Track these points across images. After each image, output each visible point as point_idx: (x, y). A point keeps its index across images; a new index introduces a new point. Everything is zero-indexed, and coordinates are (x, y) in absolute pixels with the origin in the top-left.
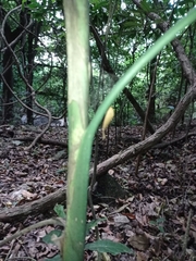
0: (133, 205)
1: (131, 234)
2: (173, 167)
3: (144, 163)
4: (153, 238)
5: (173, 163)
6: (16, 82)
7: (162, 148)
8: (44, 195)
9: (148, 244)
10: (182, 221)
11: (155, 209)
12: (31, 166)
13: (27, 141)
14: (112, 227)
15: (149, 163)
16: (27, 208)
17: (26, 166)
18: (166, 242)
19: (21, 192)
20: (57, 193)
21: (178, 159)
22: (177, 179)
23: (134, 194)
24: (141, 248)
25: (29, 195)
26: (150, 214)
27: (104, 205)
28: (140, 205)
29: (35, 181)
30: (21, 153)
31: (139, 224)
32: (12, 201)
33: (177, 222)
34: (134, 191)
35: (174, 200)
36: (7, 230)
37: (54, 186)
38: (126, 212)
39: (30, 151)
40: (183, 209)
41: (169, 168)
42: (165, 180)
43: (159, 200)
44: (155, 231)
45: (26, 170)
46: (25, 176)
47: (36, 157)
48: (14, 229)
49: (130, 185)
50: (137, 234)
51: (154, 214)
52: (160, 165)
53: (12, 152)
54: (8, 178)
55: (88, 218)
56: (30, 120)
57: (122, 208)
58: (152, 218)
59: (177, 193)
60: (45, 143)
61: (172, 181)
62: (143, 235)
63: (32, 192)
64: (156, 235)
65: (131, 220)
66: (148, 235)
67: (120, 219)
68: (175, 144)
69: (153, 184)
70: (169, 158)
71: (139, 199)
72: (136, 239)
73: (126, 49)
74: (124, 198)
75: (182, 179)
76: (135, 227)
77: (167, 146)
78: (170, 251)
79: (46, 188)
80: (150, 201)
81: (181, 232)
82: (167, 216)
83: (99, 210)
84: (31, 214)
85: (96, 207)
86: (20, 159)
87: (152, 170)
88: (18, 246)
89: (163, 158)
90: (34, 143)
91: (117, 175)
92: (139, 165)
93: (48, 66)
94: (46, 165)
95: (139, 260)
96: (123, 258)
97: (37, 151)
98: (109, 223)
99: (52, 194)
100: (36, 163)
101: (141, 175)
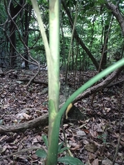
0: (89, 125)
1: (86, 142)
2: (115, 101)
3: (97, 97)
4: (99, 145)
5: (116, 98)
6: (17, 40)
7: (109, 88)
8: (36, 117)
9: (96, 148)
10: (118, 135)
11: (102, 128)
12: (28, 97)
13: (25, 81)
14: (75, 138)
15: (100, 97)
16: (26, 124)
17: (25, 98)
18: (107, 148)
19: (23, 114)
20: (43, 117)
21: (119, 95)
22: (117, 108)
23: (90, 117)
24: (92, 151)
25: (27, 116)
26: (98, 130)
27: (71, 124)
28: (93, 125)
29: (31, 107)
30: (22, 89)
31: (91, 137)
32: (18, 119)
33: (114, 136)
34: (90, 115)
35: (114, 122)
36: (15, 137)
37: (42, 111)
38: (84, 129)
39: (27, 88)
40: (119, 128)
41: (113, 101)
42: (109, 109)
43: (105, 122)
44: (100, 141)
45: (25, 101)
46: (24, 104)
47: (31, 92)
48: (19, 136)
49: (87, 112)
50: (90, 143)
51: (101, 131)
52: (107, 98)
53: (16, 88)
54: (15, 105)
55: (61, 131)
56: (27, 67)
57: (82, 126)
58: (100, 133)
59: (116, 118)
60: (36, 83)
61: (114, 110)
62: (93, 144)
63: (29, 114)
64: (101, 144)
65: (87, 134)
66: (96, 143)
67: (80, 133)
68: (117, 85)
69: (101, 112)
70: (113, 94)
71: (92, 120)
72: (89, 145)
74: (83, 120)
75: (120, 109)
76: (89, 138)
77: (112, 86)
78: (109, 154)
79: (37, 112)
80: (99, 122)
81: (116, 142)
82: (109, 132)
83: (68, 127)
84: (28, 128)
85: (66, 125)
86: (21, 93)
87: (102, 102)
88: (22, 146)
89: (109, 94)
90: (29, 83)
91: (79, 105)
92: (93, 98)
93: (38, 30)
94: (37, 97)
95: (90, 158)
96: (81, 157)
97: (32, 88)
98: (74, 135)
99: (40, 117)
100: (31, 95)
101: (95, 105)
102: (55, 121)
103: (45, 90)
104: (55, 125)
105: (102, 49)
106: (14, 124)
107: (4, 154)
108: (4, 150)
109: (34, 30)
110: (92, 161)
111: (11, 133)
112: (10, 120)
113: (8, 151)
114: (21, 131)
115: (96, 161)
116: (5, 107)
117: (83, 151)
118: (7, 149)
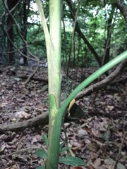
0: (91, 124)
1: (88, 142)
2: (119, 98)
3: (99, 95)
4: (101, 144)
5: (119, 95)
6: (16, 35)
7: (112, 85)
8: (35, 115)
9: (98, 148)
10: (120, 134)
11: (104, 127)
12: (27, 95)
13: (24, 78)
14: (77, 137)
15: (103, 95)
16: (25, 123)
17: (24, 96)
18: (110, 147)
19: (21, 113)
20: (43, 115)
21: (122, 93)
22: (120, 106)
23: (92, 116)
24: (94, 150)
25: (26, 115)
26: (101, 129)
27: (72, 123)
28: (95, 123)
29: (30, 106)
30: (20, 87)
31: (94, 136)
32: (16, 118)
33: (117, 135)
34: (92, 114)
35: (117, 121)
36: (14, 136)
37: (42, 110)
38: (86, 128)
39: (26, 85)
40: (122, 127)
41: (116, 99)
42: (112, 107)
43: (108, 120)
44: (103, 140)
45: (24, 98)
46: (23, 102)
47: (30, 90)
48: (18, 136)
49: (89, 110)
50: (92, 142)
51: (104, 129)
52: (110, 96)
53: (14, 86)
54: (13, 103)
55: (62, 131)
56: (25, 63)
57: (83, 125)
58: (102, 132)
59: (119, 116)
60: (35, 80)
61: (117, 108)
62: (96, 143)
63: (28, 112)
64: (103, 143)
65: (89, 133)
66: (99, 143)
67: (82, 132)
68: (121, 82)
69: (104, 110)
70: (116, 92)
71: (94, 119)
72: (91, 145)
74: (85, 118)
75: (123, 107)
76: (91, 137)
77: (115, 84)
78: (111, 153)
79: (37, 111)
80: (102, 121)
81: (119, 142)
82: (112, 131)
83: (69, 126)
84: (28, 127)
85: (68, 124)
86: (20, 91)
87: (104, 100)
88: (21, 146)
89: (112, 92)
90: (28, 80)
91: (81, 103)
92: (96, 96)
93: (37, 24)
94: (36, 95)
95: (92, 157)
96: (83, 156)
97: (30, 85)
98: (75, 134)
99: (40, 116)
100: (30, 93)
101: (97, 103)
102: (56, 118)
103: (44, 88)
104: (55, 123)
105: (105, 44)
106: (13, 123)
107: (2, 153)
108: (3, 149)
109: (33, 24)
110: (94, 160)
111: (9, 132)
112: (8, 119)
113: (6, 150)
114: (19, 131)
115: (98, 161)
116: (3, 105)
117: (84, 150)
118: (6, 148)
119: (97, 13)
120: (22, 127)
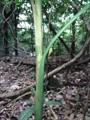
0: (65, 91)
2: (84, 74)
3: (70, 72)
4: (74, 104)
5: (84, 72)
6: (9, 37)
7: (78, 65)
8: (25, 87)
9: (71, 107)
11: (75, 93)
12: (18, 75)
13: (16, 64)
15: (72, 72)
16: (18, 93)
17: (16, 75)
18: (80, 106)
19: (15, 86)
21: (86, 70)
22: (85, 79)
23: (65, 86)
24: (69, 109)
25: (18, 87)
26: (72, 94)
27: (52, 91)
28: (68, 91)
29: (21, 81)
30: (14, 69)
31: (68, 99)
32: (11, 90)
33: (84, 98)
34: (65, 84)
35: (83, 88)
37: (29, 83)
38: (62, 94)
39: (18, 68)
41: (81, 74)
42: (80, 80)
43: (77, 88)
44: (74, 102)
45: (16, 77)
46: (16, 79)
47: (20, 71)
49: (63, 82)
50: (67, 103)
51: (75, 94)
52: (77, 73)
53: (9, 69)
54: (9, 80)
56: (17, 54)
57: (60, 92)
58: (74, 96)
59: (85, 85)
60: (24, 64)
61: (83, 80)
62: (69, 103)
63: (20, 86)
65: (64, 97)
66: (71, 103)
67: (59, 97)
68: (84, 63)
69: (74, 82)
70: (81, 70)
71: (67, 88)
72: (66, 105)
73: (60, 19)
74: (61, 88)
75: (87, 79)
76: (66, 100)
77: (80, 64)
78: (81, 110)
79: (26, 84)
80: (73, 89)
82: (80, 95)
83: (49, 93)
86: (13, 72)
87: (74, 75)
88: (15, 108)
89: (79, 70)
90: (19, 64)
91: (57, 78)
92: (67, 73)
93: (24, 28)
94: (25, 74)
95: (68, 113)
96: (61, 113)
97: (21, 68)
98: (54, 99)
99: (28, 87)
100: (20, 73)
101: (69, 77)
105: (71, 39)
106: (9, 93)
107: (2, 114)
108: (2, 111)
110: (69, 115)
111: (6, 99)
112: (5, 91)
113: (4, 112)
114: (13, 98)
115: (72, 115)
116: (2, 82)
117: (62, 109)
118: (4, 110)
119: (65, 19)
120: (16, 95)
